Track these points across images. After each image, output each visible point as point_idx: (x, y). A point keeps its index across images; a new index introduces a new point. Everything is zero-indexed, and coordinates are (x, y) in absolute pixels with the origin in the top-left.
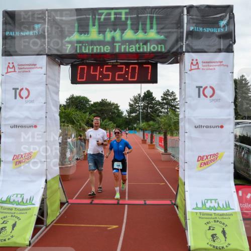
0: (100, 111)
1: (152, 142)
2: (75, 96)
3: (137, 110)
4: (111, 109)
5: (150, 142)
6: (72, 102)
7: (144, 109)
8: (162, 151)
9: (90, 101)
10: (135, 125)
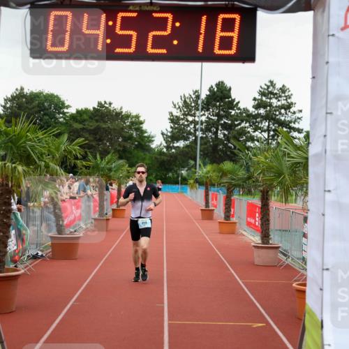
0: (95, 132)
1: (228, 216)
2: (26, 91)
3: (190, 133)
4: (122, 129)
5: (223, 215)
6: (20, 107)
7: (207, 129)
8: (256, 239)
9: (68, 107)
10: (184, 172)
